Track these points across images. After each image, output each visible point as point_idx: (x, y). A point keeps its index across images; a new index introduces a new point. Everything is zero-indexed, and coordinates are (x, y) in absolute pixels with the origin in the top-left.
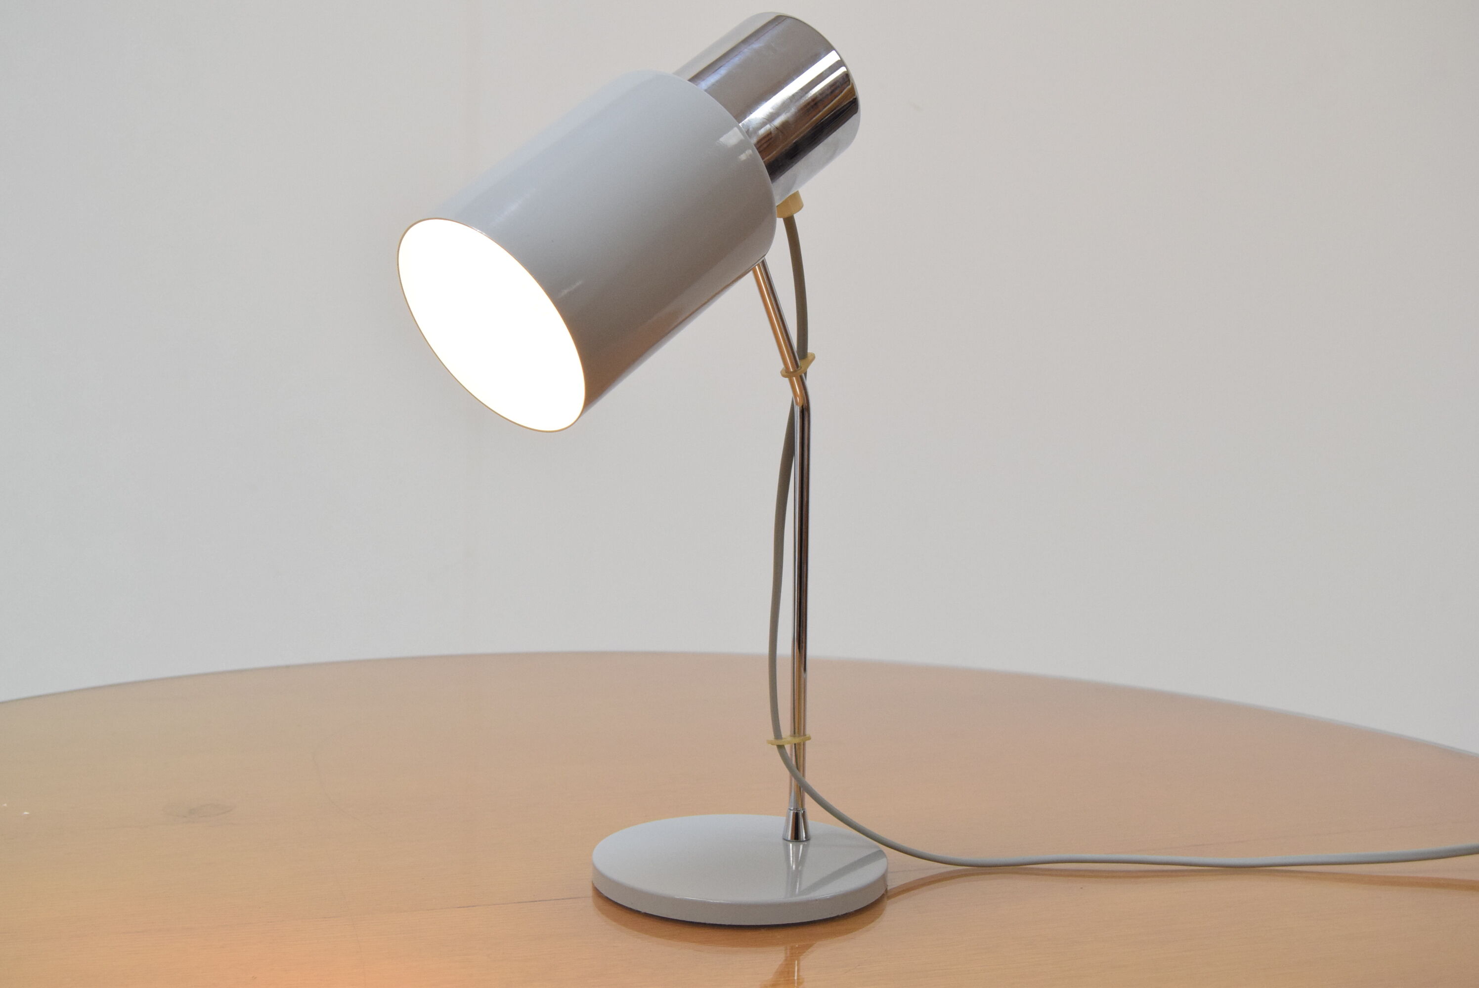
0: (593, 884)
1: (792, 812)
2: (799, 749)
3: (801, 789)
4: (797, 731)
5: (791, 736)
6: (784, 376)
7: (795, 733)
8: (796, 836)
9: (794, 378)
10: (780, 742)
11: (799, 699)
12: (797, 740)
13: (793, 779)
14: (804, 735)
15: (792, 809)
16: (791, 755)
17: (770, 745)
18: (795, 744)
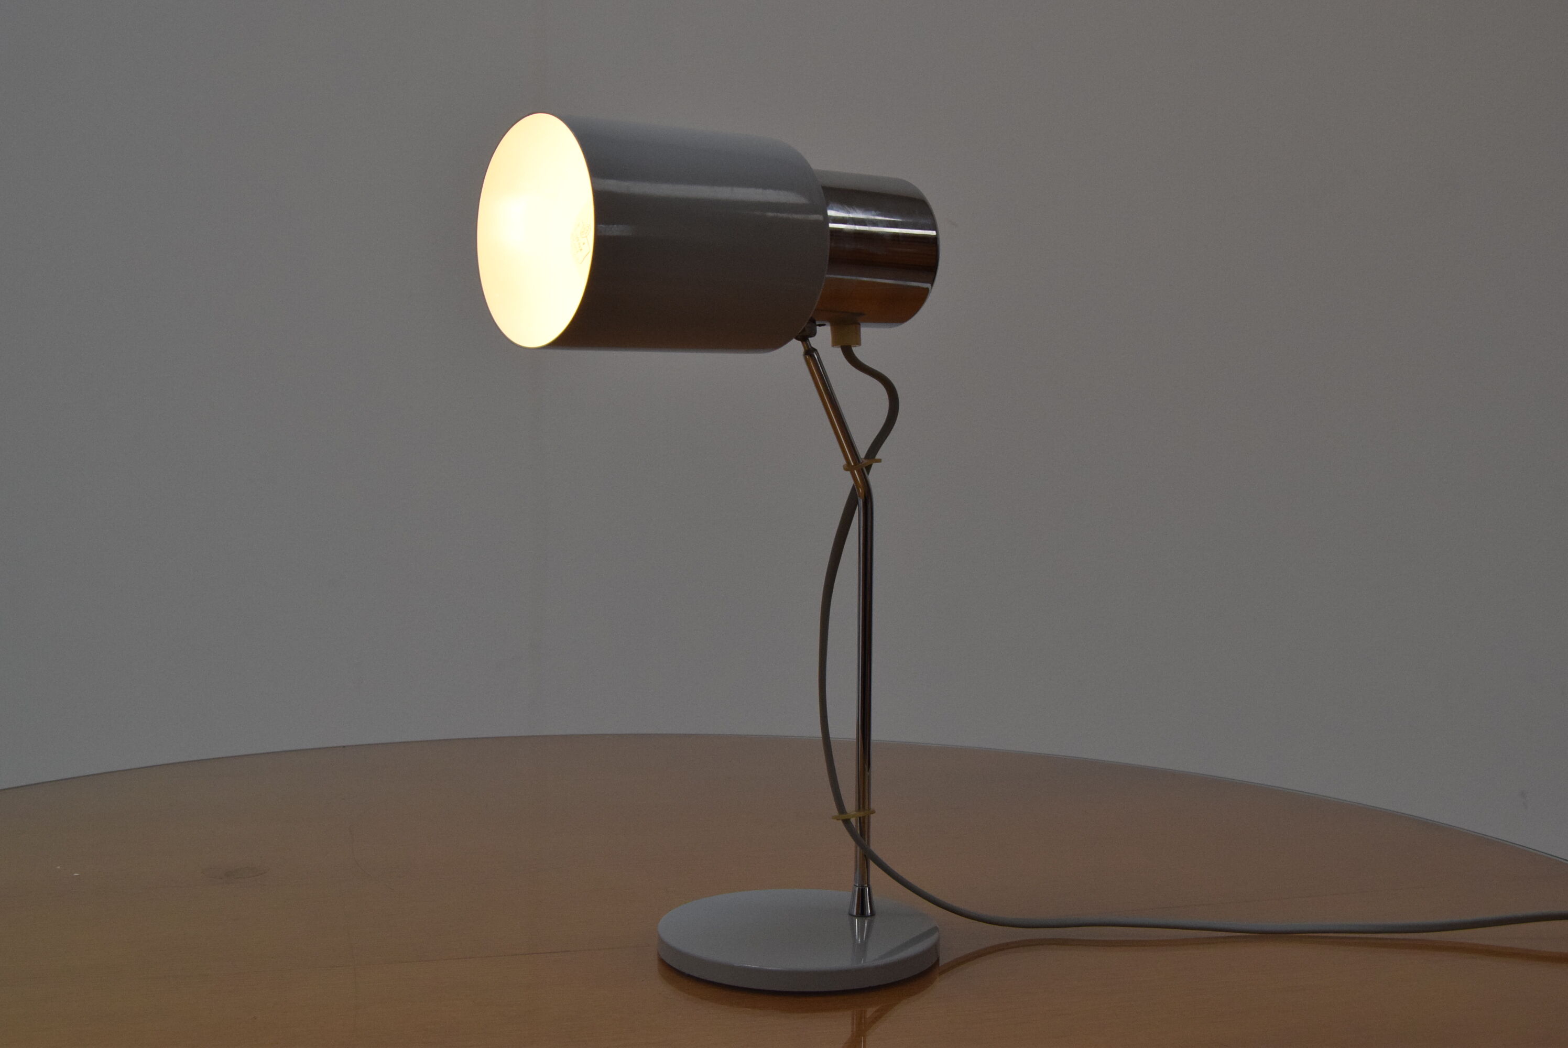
0: (659, 955)
1: (857, 888)
2: (864, 823)
3: (866, 857)
4: (861, 806)
5: (856, 811)
6: (846, 469)
7: (859, 808)
8: (862, 913)
9: (855, 471)
10: (845, 817)
11: (864, 783)
12: (861, 814)
13: (858, 848)
14: (869, 808)
15: (857, 885)
16: (857, 826)
17: (835, 820)
18: (860, 818)
